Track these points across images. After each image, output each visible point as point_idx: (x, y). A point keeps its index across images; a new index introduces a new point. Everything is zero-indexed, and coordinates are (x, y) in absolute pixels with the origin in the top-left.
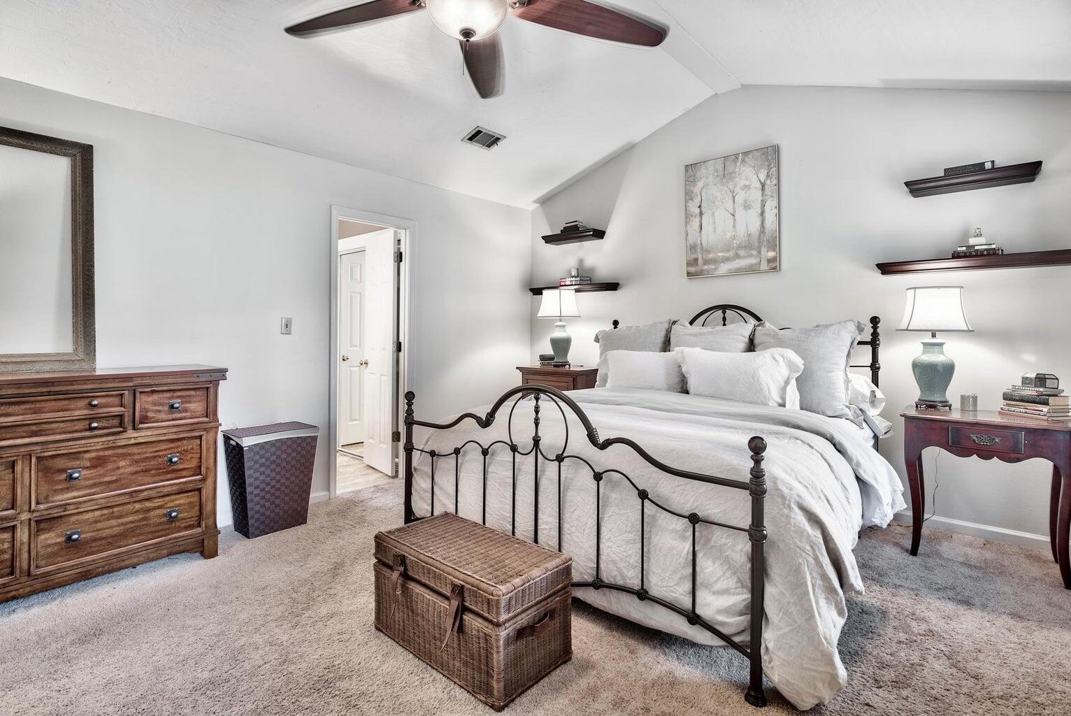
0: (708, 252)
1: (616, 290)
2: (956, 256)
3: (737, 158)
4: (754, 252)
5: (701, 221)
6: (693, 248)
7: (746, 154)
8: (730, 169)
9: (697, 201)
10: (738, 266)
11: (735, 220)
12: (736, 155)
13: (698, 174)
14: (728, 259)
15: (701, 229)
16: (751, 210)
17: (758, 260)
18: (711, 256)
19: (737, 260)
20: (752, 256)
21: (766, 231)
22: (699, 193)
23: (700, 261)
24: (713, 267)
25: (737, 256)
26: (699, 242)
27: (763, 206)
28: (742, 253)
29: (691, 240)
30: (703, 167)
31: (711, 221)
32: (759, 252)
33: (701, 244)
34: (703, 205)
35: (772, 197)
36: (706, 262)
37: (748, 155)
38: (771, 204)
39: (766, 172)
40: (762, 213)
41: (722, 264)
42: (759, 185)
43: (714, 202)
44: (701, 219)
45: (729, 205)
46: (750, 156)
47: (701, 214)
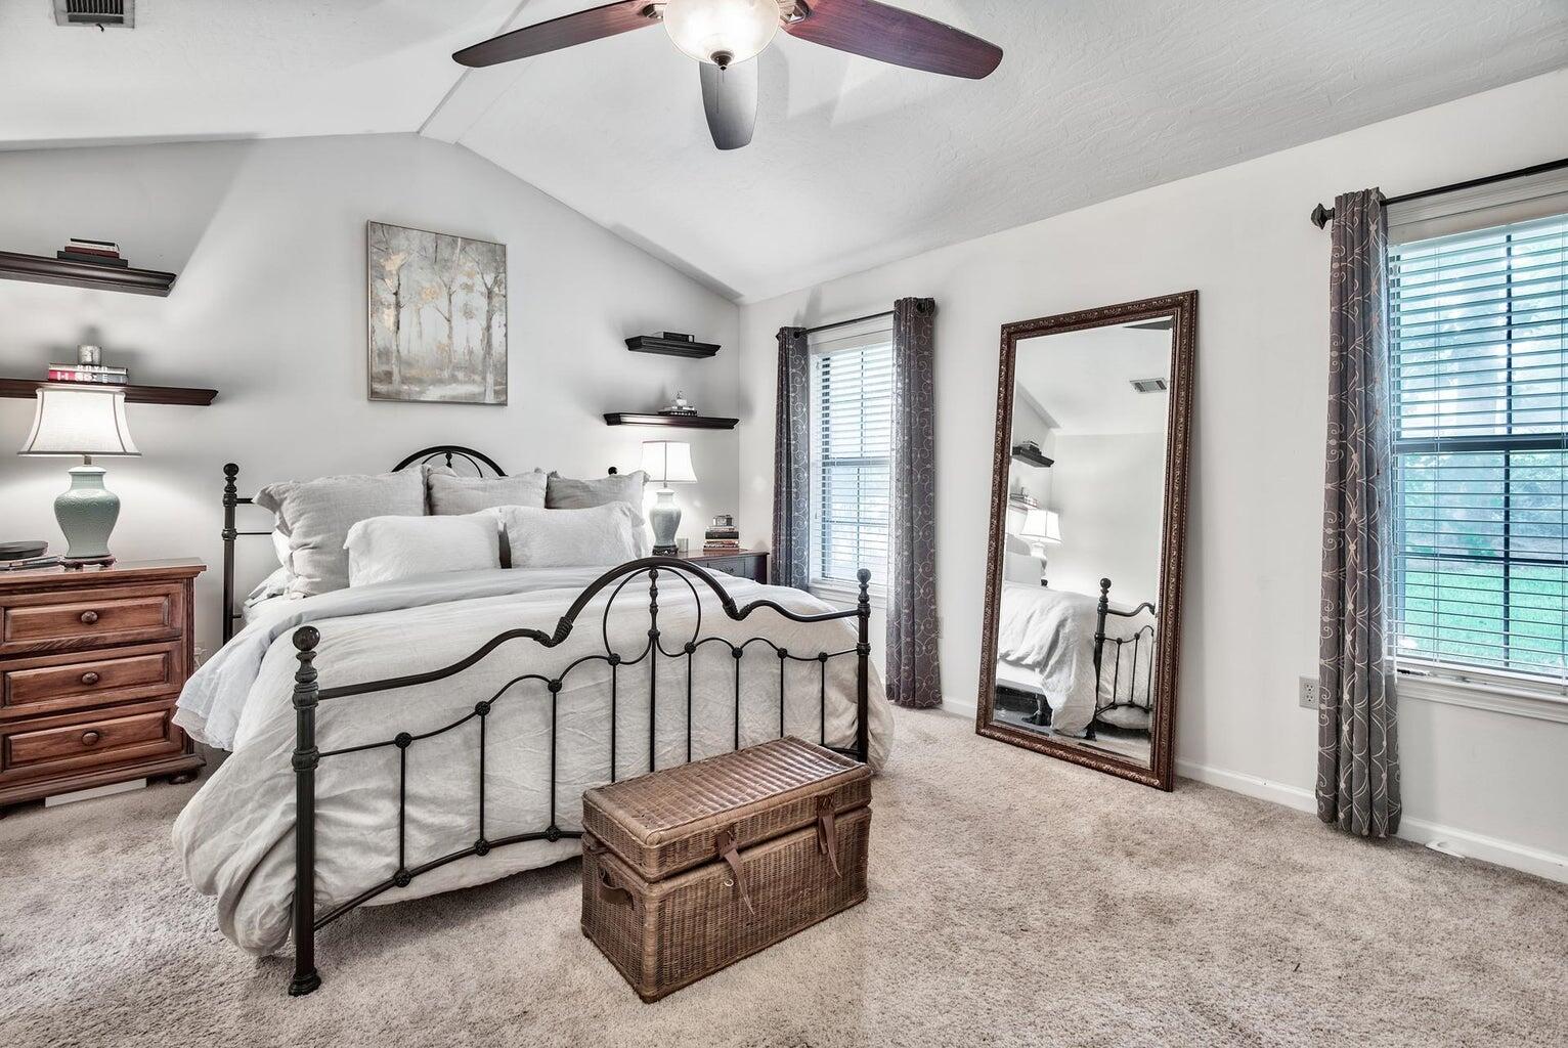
0: (409, 365)
1: (208, 404)
2: (661, 414)
3: (455, 242)
4: (477, 378)
5: (398, 316)
6: (384, 354)
7: (468, 241)
8: (445, 253)
9: (391, 283)
10: (455, 393)
11: (451, 328)
12: (454, 238)
13: (394, 243)
14: (440, 382)
15: (398, 328)
16: (473, 320)
17: (482, 389)
18: (414, 372)
19: (454, 385)
20: (474, 382)
21: (493, 352)
22: (394, 272)
23: (396, 377)
24: (418, 389)
25: (454, 379)
26: (394, 347)
27: (489, 319)
28: (460, 375)
29: (380, 341)
30: (402, 235)
31: (415, 320)
32: (484, 379)
33: (398, 351)
34: (401, 292)
35: (501, 310)
36: (405, 380)
37: (470, 244)
38: (497, 319)
39: (493, 275)
40: (489, 328)
41: (431, 387)
42: (484, 289)
43: (420, 294)
44: (399, 314)
45: (443, 303)
46: (473, 246)
47: (398, 306)
